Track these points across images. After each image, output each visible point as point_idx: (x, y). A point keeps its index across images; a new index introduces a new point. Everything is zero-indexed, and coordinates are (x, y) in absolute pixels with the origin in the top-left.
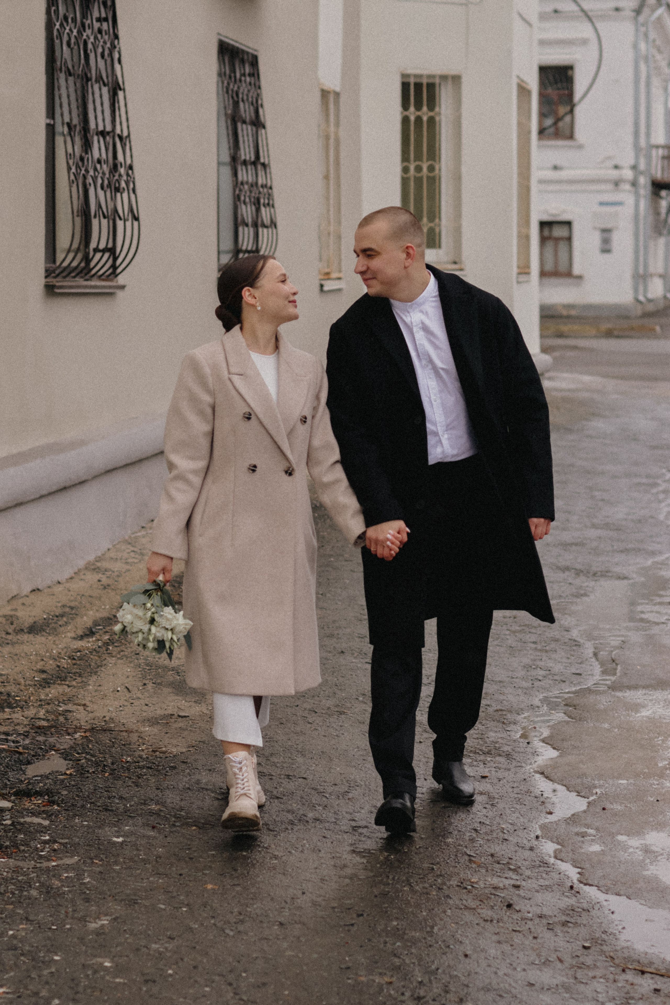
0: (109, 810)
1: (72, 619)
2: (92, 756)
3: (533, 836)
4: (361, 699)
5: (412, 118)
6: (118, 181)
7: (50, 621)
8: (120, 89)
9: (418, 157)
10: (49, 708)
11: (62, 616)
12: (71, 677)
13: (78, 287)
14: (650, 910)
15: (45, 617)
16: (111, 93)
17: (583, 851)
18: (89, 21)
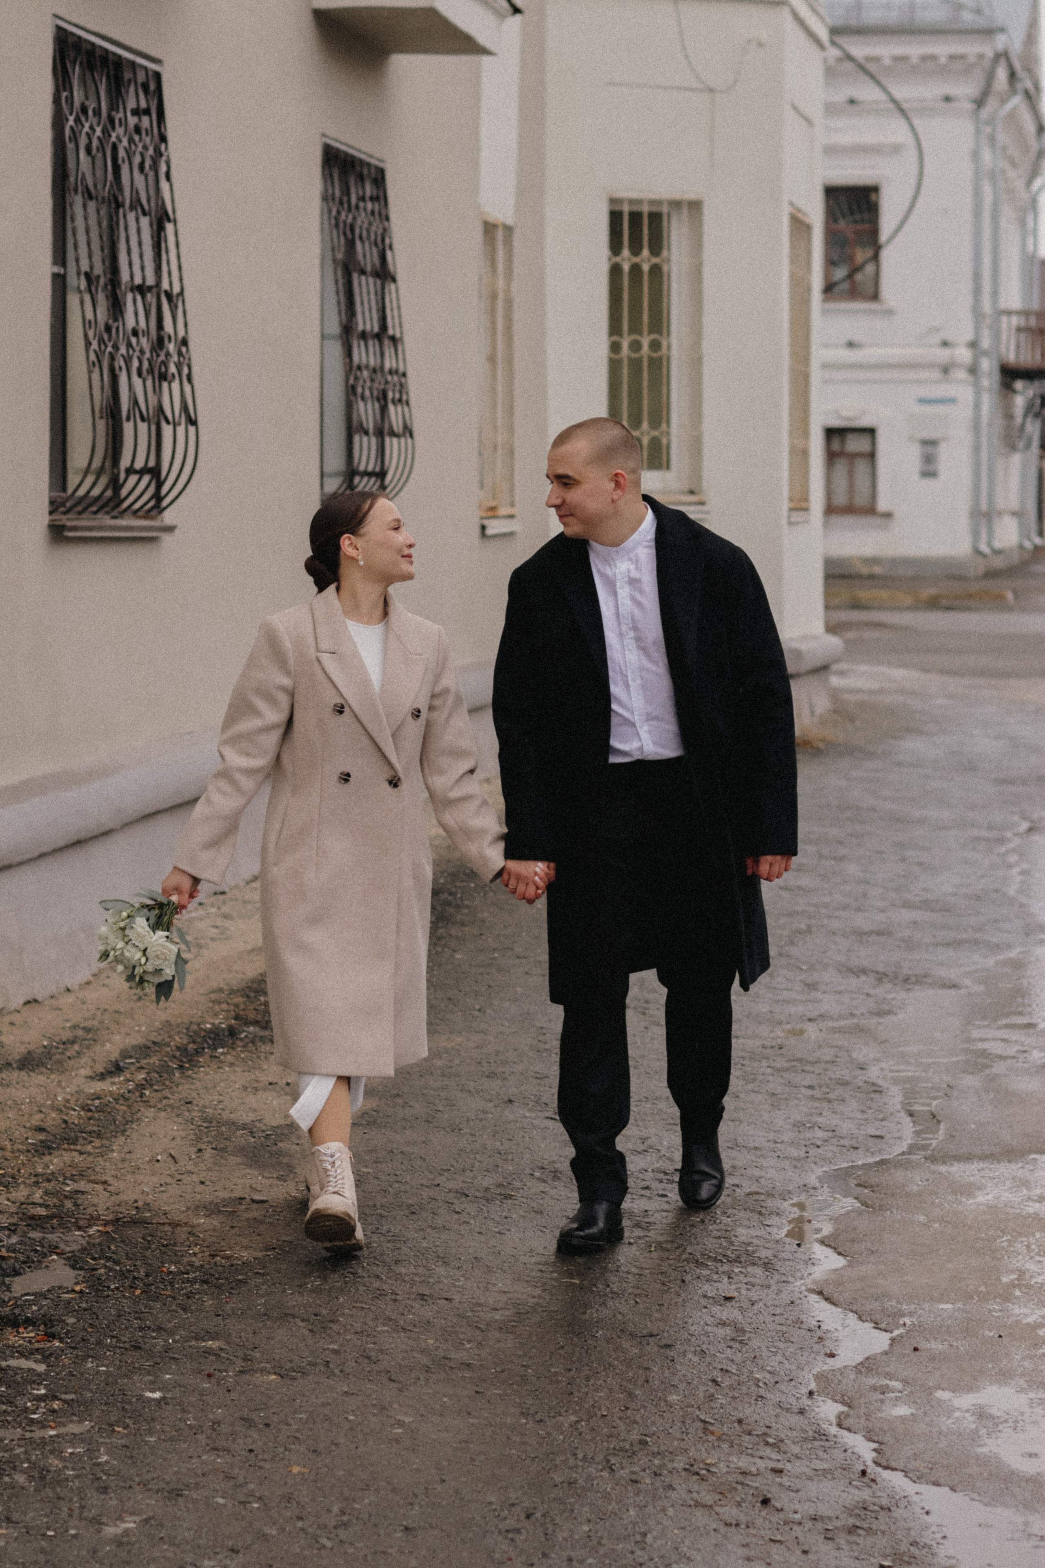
0: (140, 1348)
1: (88, 1047)
2: (116, 1263)
3: (804, 1391)
4: (537, 1174)
5: (626, 267)
6: (165, 363)
7: (54, 1050)
8: (169, 220)
9: (635, 328)
10: (50, 1186)
11: (73, 1042)
12: (85, 1139)
13: (101, 528)
14: (989, 1509)
15: (45, 1043)
16: (155, 227)
17: (883, 1415)
18: (121, 115)
